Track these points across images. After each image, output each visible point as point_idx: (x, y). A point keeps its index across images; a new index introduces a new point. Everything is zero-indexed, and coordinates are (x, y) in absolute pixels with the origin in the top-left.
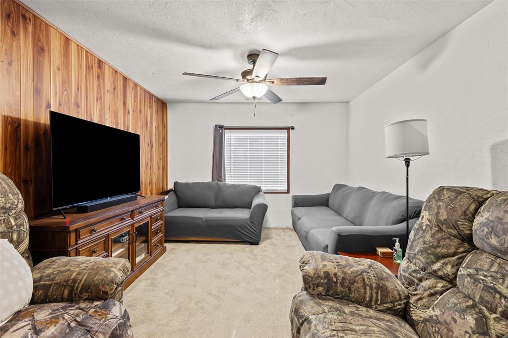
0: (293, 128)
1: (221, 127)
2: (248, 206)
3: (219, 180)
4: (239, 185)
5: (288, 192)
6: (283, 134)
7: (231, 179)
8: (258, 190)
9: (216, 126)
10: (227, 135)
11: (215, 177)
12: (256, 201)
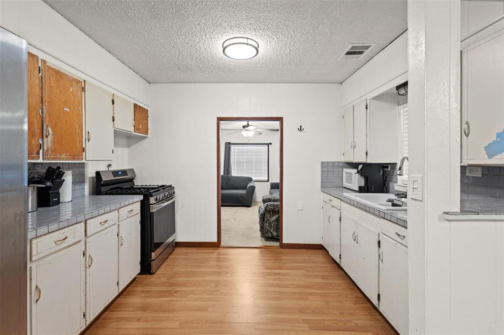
0: (271, 144)
1: (229, 143)
2: (244, 188)
3: (228, 174)
4: (240, 177)
5: (268, 181)
6: (266, 147)
7: (235, 173)
8: (250, 180)
9: (226, 143)
10: (233, 148)
11: (226, 172)
12: (249, 185)
